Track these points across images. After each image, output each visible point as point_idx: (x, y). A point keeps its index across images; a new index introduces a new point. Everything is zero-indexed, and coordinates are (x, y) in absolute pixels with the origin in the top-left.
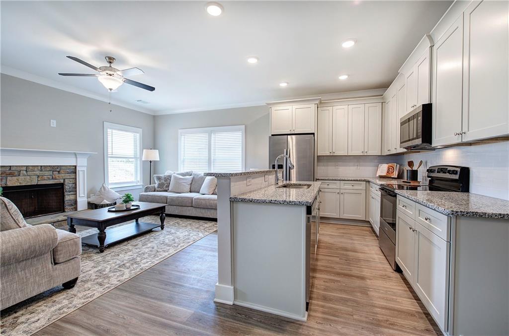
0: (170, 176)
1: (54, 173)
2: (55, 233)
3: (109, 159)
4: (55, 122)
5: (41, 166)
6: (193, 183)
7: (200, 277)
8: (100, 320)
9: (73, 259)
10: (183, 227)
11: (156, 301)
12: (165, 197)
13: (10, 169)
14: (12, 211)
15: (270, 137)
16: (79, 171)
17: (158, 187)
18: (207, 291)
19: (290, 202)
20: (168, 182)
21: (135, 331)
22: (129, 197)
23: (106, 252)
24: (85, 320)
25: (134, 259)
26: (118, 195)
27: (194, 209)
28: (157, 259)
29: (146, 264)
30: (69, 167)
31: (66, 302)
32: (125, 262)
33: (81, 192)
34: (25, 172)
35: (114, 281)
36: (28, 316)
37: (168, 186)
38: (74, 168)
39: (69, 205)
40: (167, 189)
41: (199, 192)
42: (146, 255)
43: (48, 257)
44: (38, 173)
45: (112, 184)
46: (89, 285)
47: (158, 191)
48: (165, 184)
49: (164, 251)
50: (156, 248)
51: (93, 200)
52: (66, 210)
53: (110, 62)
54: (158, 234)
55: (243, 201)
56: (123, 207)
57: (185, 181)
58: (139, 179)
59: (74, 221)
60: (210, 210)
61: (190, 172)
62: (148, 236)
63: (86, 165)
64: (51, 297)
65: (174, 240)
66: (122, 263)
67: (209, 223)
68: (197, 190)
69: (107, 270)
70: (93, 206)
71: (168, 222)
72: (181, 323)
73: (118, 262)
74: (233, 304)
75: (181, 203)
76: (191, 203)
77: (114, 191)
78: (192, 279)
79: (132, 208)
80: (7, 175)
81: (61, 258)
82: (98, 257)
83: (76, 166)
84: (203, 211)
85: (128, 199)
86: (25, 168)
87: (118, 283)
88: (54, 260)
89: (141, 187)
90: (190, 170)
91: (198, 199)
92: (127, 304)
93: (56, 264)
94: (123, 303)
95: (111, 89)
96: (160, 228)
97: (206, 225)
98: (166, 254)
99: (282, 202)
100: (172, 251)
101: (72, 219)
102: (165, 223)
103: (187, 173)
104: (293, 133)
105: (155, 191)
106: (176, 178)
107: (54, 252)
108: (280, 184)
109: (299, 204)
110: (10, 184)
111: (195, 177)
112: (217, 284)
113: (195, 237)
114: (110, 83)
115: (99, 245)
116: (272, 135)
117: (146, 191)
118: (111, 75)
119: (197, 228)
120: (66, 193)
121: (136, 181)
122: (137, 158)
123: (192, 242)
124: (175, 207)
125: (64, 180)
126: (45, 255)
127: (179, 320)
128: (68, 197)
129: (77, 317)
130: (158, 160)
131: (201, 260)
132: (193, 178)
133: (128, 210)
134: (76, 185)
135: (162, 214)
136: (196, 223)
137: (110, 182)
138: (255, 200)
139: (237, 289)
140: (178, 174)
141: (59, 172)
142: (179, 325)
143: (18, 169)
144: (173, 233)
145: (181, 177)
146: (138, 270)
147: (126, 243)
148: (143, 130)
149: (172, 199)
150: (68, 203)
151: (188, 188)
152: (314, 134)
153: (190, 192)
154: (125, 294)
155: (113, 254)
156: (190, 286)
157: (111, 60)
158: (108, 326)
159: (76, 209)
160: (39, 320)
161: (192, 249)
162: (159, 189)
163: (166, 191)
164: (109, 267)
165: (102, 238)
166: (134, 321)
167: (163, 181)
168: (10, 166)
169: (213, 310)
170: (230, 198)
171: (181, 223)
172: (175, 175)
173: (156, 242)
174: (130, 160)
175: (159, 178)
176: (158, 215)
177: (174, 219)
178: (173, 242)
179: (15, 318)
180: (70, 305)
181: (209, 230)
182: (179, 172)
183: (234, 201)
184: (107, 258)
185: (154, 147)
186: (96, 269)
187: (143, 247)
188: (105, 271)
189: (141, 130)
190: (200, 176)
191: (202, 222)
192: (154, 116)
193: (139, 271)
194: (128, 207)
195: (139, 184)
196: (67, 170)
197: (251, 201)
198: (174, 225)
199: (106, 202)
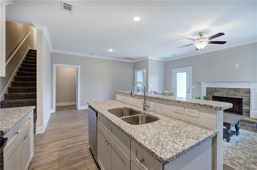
1: (236, 92)
5: (228, 88)
13: (215, 89)
16: (252, 92)
33: (253, 106)
34: (221, 91)
39: (245, 112)
44: (227, 91)
52: (243, 115)
80: (214, 91)
86: (221, 89)
110: (215, 95)
120: (243, 105)
125: (242, 96)
128: (245, 108)
134: (250, 101)
141: (238, 92)
143: (218, 89)
150: (244, 110)
159: (249, 116)
196: (244, 91)
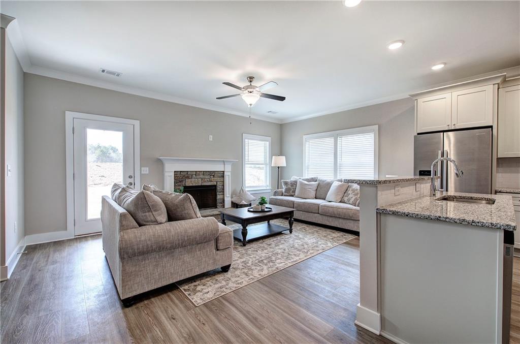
0: (296, 182)
1: (211, 176)
2: (218, 225)
3: (246, 165)
4: (212, 136)
5: (204, 171)
6: (319, 189)
7: (334, 290)
8: (249, 307)
9: (228, 248)
10: (310, 233)
11: (294, 305)
12: (292, 201)
13: (187, 174)
14: (193, 205)
15: (415, 136)
16: (226, 175)
17: (285, 192)
18: (345, 310)
19: (473, 222)
20: (294, 187)
21: (279, 328)
22: (264, 200)
23: (248, 246)
24: (239, 304)
25: (269, 257)
26: (252, 197)
27: (320, 217)
28: (290, 261)
29: (281, 264)
30: (219, 173)
31: (224, 283)
32: (263, 258)
33: (227, 193)
34: (195, 176)
35: (256, 274)
36: (203, 287)
37: (294, 192)
38: (222, 173)
39: (220, 203)
40: (293, 194)
41: (325, 199)
42: (279, 256)
43: (213, 243)
44: (202, 176)
45: (248, 187)
46: (238, 272)
47: (285, 196)
48: (291, 189)
49: (295, 255)
50: (287, 250)
51: (236, 200)
52: (218, 207)
53: (251, 81)
54: (287, 237)
55: (395, 214)
56: (259, 208)
57: (310, 187)
58: (268, 184)
59: (225, 216)
60: (338, 219)
61: (315, 178)
62: (279, 238)
63: (230, 170)
64: (214, 275)
65: (303, 245)
66: (261, 259)
67: (337, 233)
68: (322, 197)
69: (250, 263)
70: (235, 205)
71: (296, 227)
72: (321, 335)
73: (257, 257)
74: (380, 335)
75: (308, 209)
76: (316, 210)
77: (249, 194)
78: (327, 291)
79: (266, 210)
80: (185, 178)
81: (221, 246)
82: (241, 249)
83: (224, 172)
84: (330, 219)
85: (263, 202)
86: (195, 173)
87: (259, 276)
88: (217, 247)
89: (270, 191)
90: (315, 176)
91: (325, 206)
92: (268, 299)
93: (218, 250)
94: (265, 297)
95: (251, 105)
96: (288, 232)
97: (334, 235)
98: (297, 258)
99: (458, 221)
100: (302, 256)
101: (223, 214)
102: (293, 228)
103: (312, 178)
104: (453, 128)
105: (282, 195)
106: (302, 184)
107: (217, 241)
108: (438, 195)
109: (493, 227)
110: (187, 184)
111: (321, 183)
112: (359, 305)
113: (324, 246)
114: (250, 99)
115: (242, 239)
116: (418, 134)
117: (275, 195)
118: (251, 92)
119: (325, 236)
120: (218, 193)
121: (265, 185)
122: (266, 164)
123: (321, 251)
124: (301, 212)
125: (217, 182)
126: (212, 242)
127: (319, 332)
128: (219, 197)
129: (233, 298)
130: (285, 165)
131: (333, 272)
132: (319, 184)
133: (263, 211)
134: (224, 187)
135: (291, 218)
136: (323, 232)
137: (247, 185)
138: (413, 214)
139: (384, 318)
140: (303, 180)
141: (214, 176)
142: (319, 337)
143: (191, 173)
144: (301, 238)
145: (306, 182)
146: (274, 268)
147: (261, 241)
148: (272, 138)
149: (299, 204)
150: (219, 201)
151: (313, 194)
152: (491, 127)
153: (316, 198)
154: (266, 289)
155: (253, 249)
156: (325, 298)
157: (251, 79)
158: (256, 315)
159: (224, 207)
160: (208, 292)
161: (323, 258)
162: (286, 194)
163: (293, 196)
164: (251, 260)
165: (245, 233)
166: (277, 318)
167: (290, 186)
168: (187, 171)
169: (355, 334)
170: (377, 209)
171: (308, 229)
172: (301, 180)
173: (287, 245)
174: (261, 166)
175: (286, 183)
176: (287, 219)
177: (300, 224)
178: (302, 247)
179: (195, 286)
180: (227, 286)
181: (338, 240)
182: (304, 178)
183: (381, 213)
184: (249, 252)
185: (281, 154)
186: (242, 260)
187: (276, 248)
188: (248, 263)
189: (270, 138)
190: (325, 182)
191: (328, 231)
192: (281, 125)
193: (275, 270)
194: (263, 209)
195: (268, 188)
196: (219, 175)
197: (407, 215)
198: (300, 230)
199: (244, 202)
